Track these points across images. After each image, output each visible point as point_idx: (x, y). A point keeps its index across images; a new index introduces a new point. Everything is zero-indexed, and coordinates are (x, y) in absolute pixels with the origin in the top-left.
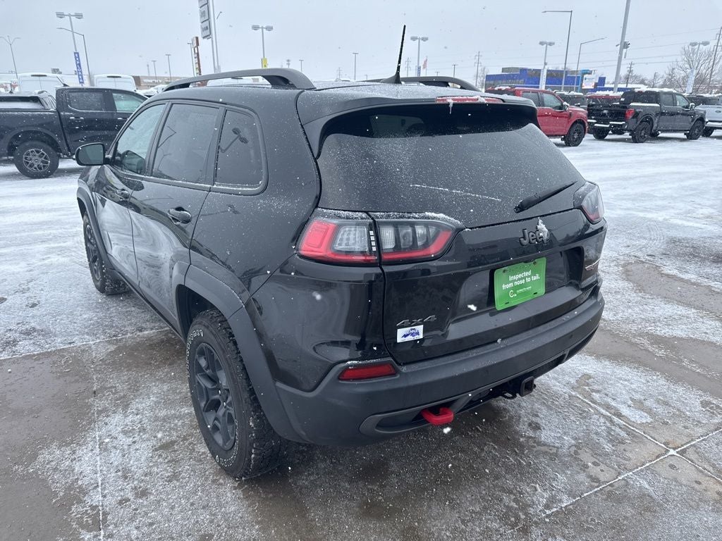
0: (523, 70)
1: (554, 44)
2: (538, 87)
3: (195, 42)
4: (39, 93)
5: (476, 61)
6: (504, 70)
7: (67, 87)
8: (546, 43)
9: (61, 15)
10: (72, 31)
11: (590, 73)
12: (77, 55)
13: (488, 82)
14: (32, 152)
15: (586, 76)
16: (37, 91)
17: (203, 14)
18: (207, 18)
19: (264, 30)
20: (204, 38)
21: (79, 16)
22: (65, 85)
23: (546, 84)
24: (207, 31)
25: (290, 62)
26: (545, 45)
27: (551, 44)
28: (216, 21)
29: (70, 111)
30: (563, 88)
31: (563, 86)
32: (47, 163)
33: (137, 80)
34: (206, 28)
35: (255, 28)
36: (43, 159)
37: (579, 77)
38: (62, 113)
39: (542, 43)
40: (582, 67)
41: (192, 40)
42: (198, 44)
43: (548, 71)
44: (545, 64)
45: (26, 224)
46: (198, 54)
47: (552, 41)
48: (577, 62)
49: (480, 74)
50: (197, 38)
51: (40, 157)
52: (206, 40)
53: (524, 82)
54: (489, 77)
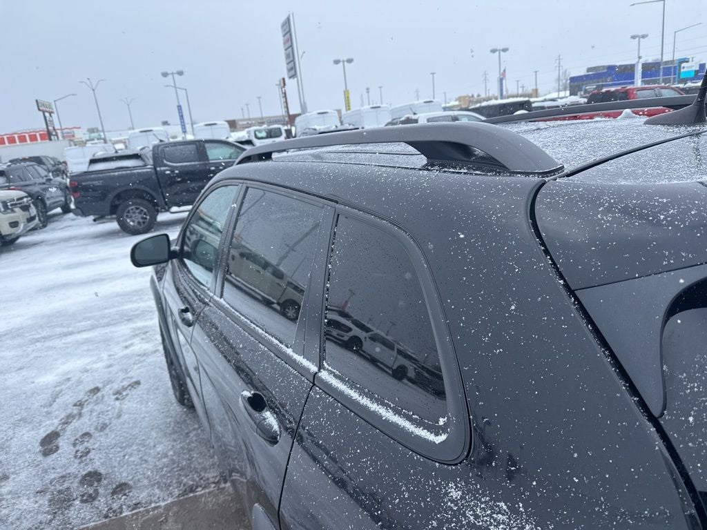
0: (611, 68)
1: (647, 36)
2: (633, 83)
3: (282, 82)
4: (141, 149)
5: (557, 64)
6: (589, 70)
7: (163, 143)
8: (638, 36)
9: (165, 75)
10: (175, 87)
11: (686, 61)
12: (180, 108)
13: (572, 84)
14: (132, 209)
15: (683, 65)
16: (139, 148)
17: (288, 56)
18: (292, 59)
19: (346, 63)
20: (290, 77)
21: (181, 73)
22: (161, 141)
23: (642, 78)
24: (293, 71)
25: (370, 90)
26: (637, 39)
27: (643, 37)
28: (300, 60)
29: (166, 165)
30: (661, 80)
31: (661, 78)
32: (146, 219)
33: (233, 125)
34: (292, 69)
35: (337, 62)
36: (142, 215)
37: (675, 67)
38: (158, 169)
39: (633, 37)
40: (678, 56)
41: (280, 81)
42: (284, 84)
43: (643, 64)
44: (640, 58)
45: (118, 295)
46: (285, 93)
47: (645, 33)
48: (672, 51)
49: (562, 77)
50: (284, 79)
51: (140, 213)
52: (291, 80)
53: (613, 80)
54: (573, 79)
